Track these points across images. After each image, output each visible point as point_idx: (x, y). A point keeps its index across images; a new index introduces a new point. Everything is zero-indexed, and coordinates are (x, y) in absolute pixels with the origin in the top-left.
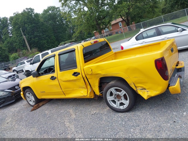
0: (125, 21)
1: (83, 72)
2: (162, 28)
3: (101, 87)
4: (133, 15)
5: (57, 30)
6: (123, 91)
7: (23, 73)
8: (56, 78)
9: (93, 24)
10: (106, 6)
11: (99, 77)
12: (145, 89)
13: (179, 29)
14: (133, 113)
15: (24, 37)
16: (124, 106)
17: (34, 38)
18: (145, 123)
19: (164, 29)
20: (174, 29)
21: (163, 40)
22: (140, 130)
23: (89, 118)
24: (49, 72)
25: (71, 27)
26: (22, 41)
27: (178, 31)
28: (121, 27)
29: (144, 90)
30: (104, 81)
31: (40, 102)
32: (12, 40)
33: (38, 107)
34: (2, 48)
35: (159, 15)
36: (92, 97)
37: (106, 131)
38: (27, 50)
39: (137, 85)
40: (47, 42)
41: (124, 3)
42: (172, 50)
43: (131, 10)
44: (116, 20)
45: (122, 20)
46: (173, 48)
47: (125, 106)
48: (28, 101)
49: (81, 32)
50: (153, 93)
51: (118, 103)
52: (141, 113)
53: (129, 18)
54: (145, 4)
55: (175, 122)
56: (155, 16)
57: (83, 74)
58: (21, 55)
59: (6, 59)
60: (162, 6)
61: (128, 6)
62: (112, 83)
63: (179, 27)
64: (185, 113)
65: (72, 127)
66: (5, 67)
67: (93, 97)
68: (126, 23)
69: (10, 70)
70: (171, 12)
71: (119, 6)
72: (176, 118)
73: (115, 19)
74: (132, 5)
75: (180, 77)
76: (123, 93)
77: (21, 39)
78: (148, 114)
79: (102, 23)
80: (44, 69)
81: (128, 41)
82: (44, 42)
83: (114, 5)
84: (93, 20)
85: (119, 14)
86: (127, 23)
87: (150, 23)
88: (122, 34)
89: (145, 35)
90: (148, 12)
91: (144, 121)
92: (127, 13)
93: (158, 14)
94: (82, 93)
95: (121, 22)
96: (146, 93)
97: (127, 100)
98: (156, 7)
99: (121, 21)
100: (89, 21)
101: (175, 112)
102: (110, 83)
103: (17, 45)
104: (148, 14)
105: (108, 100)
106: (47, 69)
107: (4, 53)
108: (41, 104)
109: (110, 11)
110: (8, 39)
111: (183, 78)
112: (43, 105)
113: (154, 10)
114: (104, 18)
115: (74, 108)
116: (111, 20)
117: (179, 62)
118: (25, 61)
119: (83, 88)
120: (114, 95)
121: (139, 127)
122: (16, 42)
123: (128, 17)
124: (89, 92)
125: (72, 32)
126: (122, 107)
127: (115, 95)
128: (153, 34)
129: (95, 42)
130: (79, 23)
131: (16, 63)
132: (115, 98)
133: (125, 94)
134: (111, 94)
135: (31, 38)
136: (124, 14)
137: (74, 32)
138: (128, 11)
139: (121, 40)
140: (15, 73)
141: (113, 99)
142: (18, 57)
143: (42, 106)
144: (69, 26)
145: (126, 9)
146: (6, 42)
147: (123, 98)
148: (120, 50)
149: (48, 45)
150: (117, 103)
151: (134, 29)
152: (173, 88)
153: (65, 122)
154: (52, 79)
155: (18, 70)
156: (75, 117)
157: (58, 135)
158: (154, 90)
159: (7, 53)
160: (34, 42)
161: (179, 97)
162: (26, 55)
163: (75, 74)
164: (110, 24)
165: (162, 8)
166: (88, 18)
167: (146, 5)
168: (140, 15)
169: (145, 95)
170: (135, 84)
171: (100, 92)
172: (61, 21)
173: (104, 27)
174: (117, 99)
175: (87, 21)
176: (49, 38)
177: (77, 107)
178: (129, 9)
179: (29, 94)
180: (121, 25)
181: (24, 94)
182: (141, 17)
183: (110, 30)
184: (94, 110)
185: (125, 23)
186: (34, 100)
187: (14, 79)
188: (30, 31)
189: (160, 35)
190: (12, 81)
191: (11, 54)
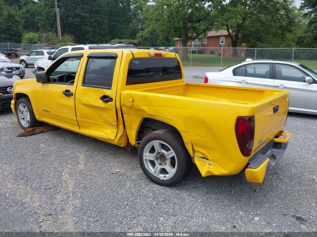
0: (231, 37)
1: (118, 99)
2: (282, 67)
3: (140, 134)
4: (247, 32)
5: (116, 16)
6: (172, 151)
7: (33, 70)
8: (72, 94)
9: (176, 25)
10: (208, 2)
11: (143, 116)
12: (207, 159)
13: (307, 78)
14: (177, 192)
15: (57, 10)
16: (167, 175)
17: (74, 17)
18: (188, 214)
19: (285, 71)
20: (300, 75)
21: (276, 89)
22: (175, 223)
23: (104, 178)
24: (67, 82)
25: (140, 19)
26: (52, 16)
27: (304, 81)
28: (222, 46)
29: (205, 160)
30: (148, 125)
31: (37, 126)
32: (36, 10)
33: (33, 133)
34: (14, 17)
35: (291, 44)
36: (121, 144)
37: (121, 207)
38: (56, 34)
39: (196, 149)
40: (94, 32)
41: (239, 6)
42: (276, 110)
43: (247, 23)
44: (217, 32)
45: (227, 34)
46: (278, 107)
47: (168, 177)
48: (20, 118)
49: (154, 31)
50: (218, 170)
51: (159, 167)
52: (189, 195)
53: (239, 35)
54: (274, 20)
55: (234, 227)
56: (285, 44)
57: (118, 103)
58: (42, 39)
59: (16, 38)
60: (300, 33)
61: (246, 13)
62: (159, 132)
63: (308, 75)
64: (257, 219)
65: (71, 184)
66: (10, 50)
67: (123, 146)
68: (232, 41)
69: (17, 58)
70: (312, 46)
71: (230, 8)
72: (239, 222)
73: (218, 28)
74: (252, 14)
75: (273, 157)
76: (170, 154)
77: (51, 12)
78: (200, 201)
79: (193, 28)
80: (61, 73)
81: (220, 71)
82: (88, 30)
83: (223, 5)
84: (180, 19)
85: (225, 23)
86: (234, 41)
87: (271, 54)
88: (219, 57)
89: (250, 70)
90: (274, 35)
91: (188, 210)
92: (238, 26)
93: (289, 43)
94: (108, 134)
95: (224, 37)
96: (207, 165)
97: (174, 168)
98: (290, 31)
99: (226, 36)
100: (173, 18)
101: (242, 210)
102: (155, 132)
103: (41, 19)
104: (273, 37)
105: (144, 158)
106: (65, 75)
107: (16, 27)
108: (38, 130)
109: (212, 13)
110: (30, 6)
111: (277, 161)
112: (42, 132)
113: (285, 35)
114: (199, 21)
115: (88, 152)
116: (208, 29)
117: (283, 131)
118: (45, 52)
119: (111, 125)
120: (155, 153)
121: (174, 218)
122: (40, 14)
123: (238, 33)
124: (118, 136)
125: (140, 27)
126: (162, 177)
127: (158, 153)
128: (264, 73)
129: (156, 55)
130: (154, 17)
131: (30, 49)
132: (157, 158)
133: (174, 157)
134: (152, 150)
135: (68, 16)
136: (234, 25)
137: (142, 29)
138: (241, 22)
139: (214, 67)
140: (22, 66)
141: (152, 159)
142: (37, 40)
143: (39, 133)
144: (138, 17)
145: (239, 17)
146: (24, 10)
147: (168, 162)
148: (201, 82)
149: (93, 37)
150: (156, 166)
151: (243, 56)
152: (251, 173)
153: (64, 172)
154: (66, 95)
155: (28, 62)
156: (83, 168)
157: (43, 190)
158: (220, 166)
159: (20, 28)
160: (72, 24)
161: (261, 189)
162: (51, 41)
163: (106, 98)
164: (206, 34)
165: (299, 35)
166: (172, 14)
167: (275, 22)
168: (258, 36)
169: (204, 169)
170: (194, 145)
171: (137, 140)
172: (128, 3)
173: (194, 36)
174: (159, 161)
175: (169, 17)
176: (99, 26)
177: (94, 153)
178: (244, 19)
179: (24, 106)
180: (222, 42)
181: (16, 105)
182: (259, 39)
183: (203, 45)
184: (118, 166)
185: (230, 40)
186: (29, 120)
187: (11, 74)
188: (70, 3)
189: (273, 79)
190: (6, 76)
191: (27, 32)
